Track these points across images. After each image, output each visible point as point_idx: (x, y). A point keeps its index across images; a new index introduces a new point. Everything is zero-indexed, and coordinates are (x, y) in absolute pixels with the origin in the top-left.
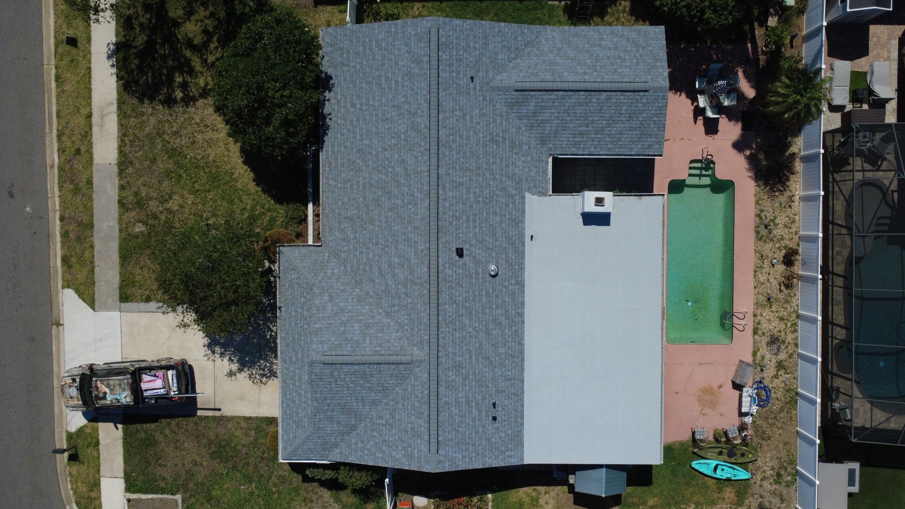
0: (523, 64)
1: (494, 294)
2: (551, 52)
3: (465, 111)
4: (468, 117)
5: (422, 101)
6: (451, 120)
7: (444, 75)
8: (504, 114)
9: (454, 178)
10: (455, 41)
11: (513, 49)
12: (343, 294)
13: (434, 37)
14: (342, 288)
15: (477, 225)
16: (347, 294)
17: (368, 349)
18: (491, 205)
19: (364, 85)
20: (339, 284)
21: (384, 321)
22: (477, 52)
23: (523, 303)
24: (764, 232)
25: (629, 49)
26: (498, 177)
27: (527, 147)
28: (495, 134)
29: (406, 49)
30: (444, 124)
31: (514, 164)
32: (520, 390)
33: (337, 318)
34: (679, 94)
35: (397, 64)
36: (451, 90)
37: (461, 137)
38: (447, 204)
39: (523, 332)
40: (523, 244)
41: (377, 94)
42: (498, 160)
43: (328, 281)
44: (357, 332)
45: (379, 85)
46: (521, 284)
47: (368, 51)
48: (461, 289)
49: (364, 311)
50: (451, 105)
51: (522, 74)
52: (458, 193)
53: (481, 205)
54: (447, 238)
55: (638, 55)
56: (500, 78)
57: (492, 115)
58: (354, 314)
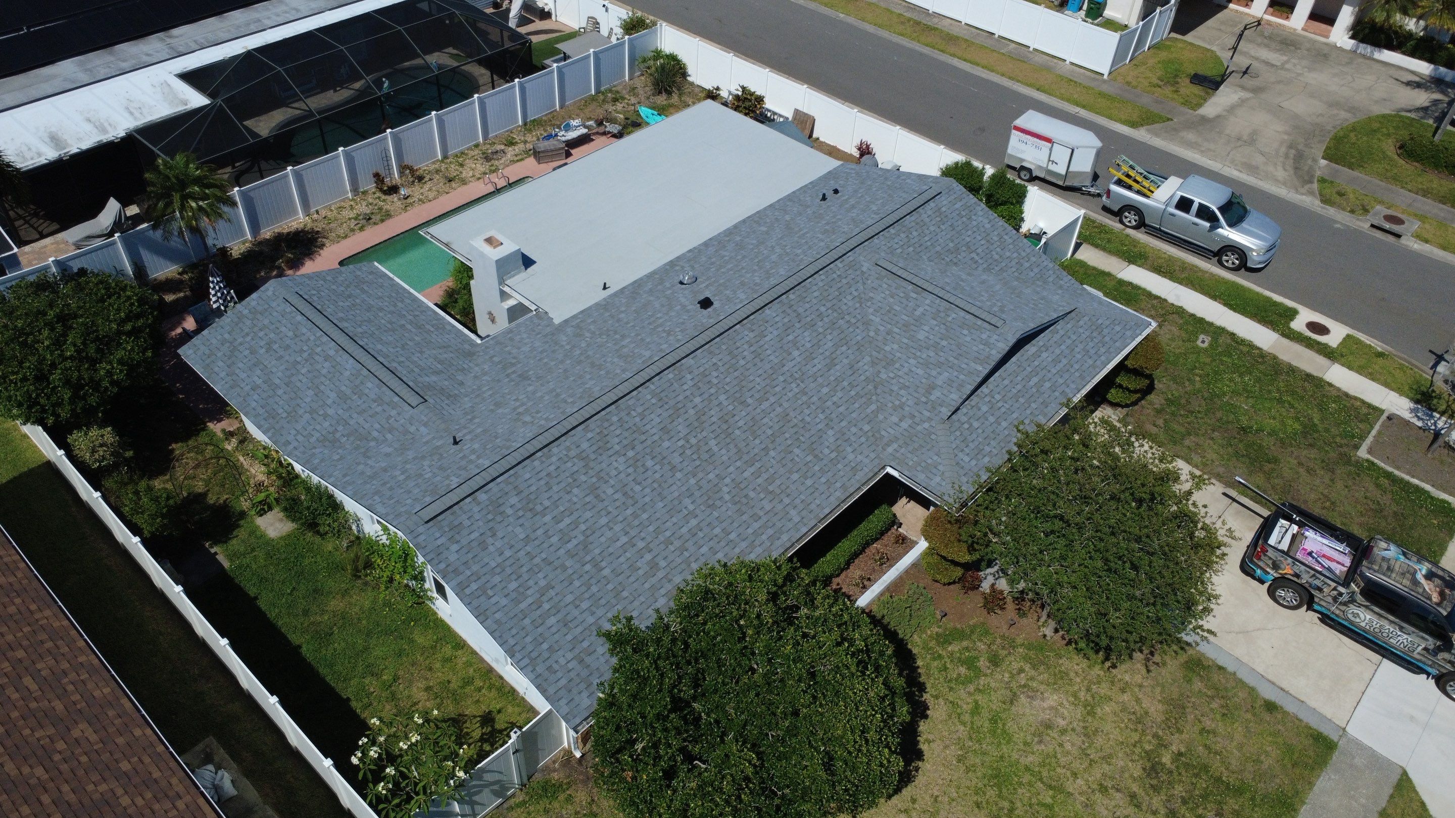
0: (376, 425)
1: (712, 266)
3: (515, 417)
4: (521, 410)
6: (545, 416)
9: (622, 364)
10: (417, 491)
11: (362, 450)
12: (907, 384)
13: (434, 508)
15: (652, 319)
17: (928, 302)
18: (612, 328)
22: (408, 466)
23: (690, 251)
24: (377, 218)
25: (247, 352)
26: (568, 347)
28: (513, 383)
29: (490, 541)
31: (533, 350)
32: (782, 201)
33: (942, 360)
35: (527, 540)
36: (501, 443)
37: (557, 396)
39: (720, 234)
40: (623, 288)
41: (603, 539)
42: (545, 360)
43: (916, 414)
44: (926, 328)
45: (585, 546)
46: (673, 262)
47: (546, 606)
48: (746, 280)
49: (895, 346)
50: (522, 430)
52: (636, 351)
53: (624, 332)
55: (248, 339)
57: (490, 400)
58: (914, 351)
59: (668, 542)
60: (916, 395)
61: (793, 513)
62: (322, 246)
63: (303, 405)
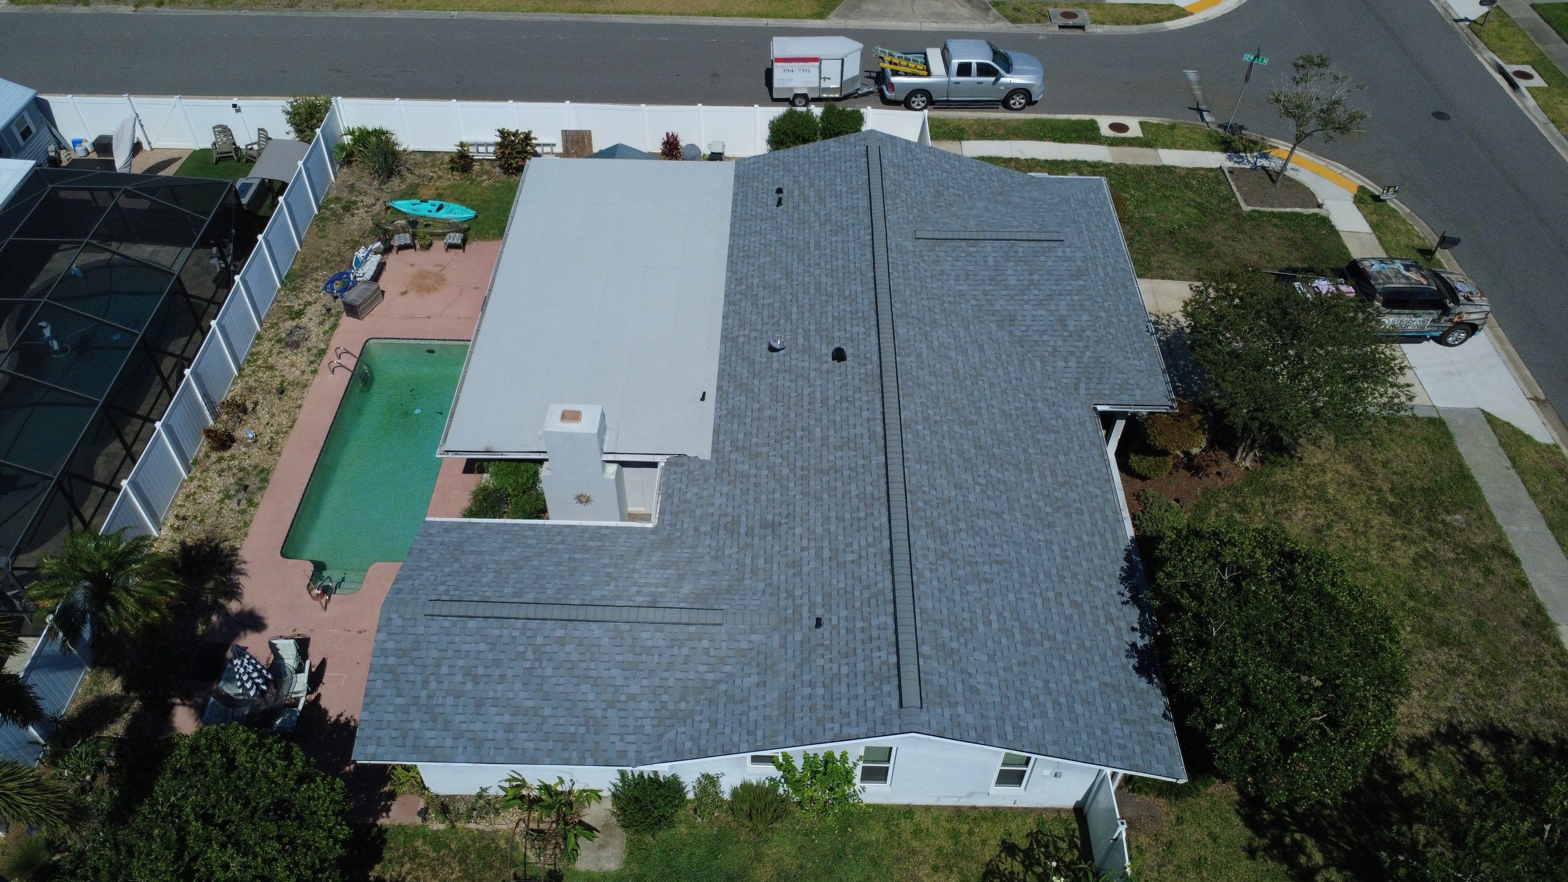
0: (701, 668)
1: (776, 319)
2: (632, 698)
3: (834, 564)
4: (826, 554)
5: (927, 574)
6: (863, 543)
7: (883, 618)
8: (748, 575)
9: (853, 453)
10: (860, 690)
11: (723, 700)
12: (1042, 329)
13: (911, 690)
14: (1045, 337)
15: (806, 399)
16: (1035, 328)
17: (989, 249)
18: (780, 429)
19: (1059, 637)
20: (1052, 343)
21: (966, 287)
22: (806, 677)
23: (725, 317)
24: (253, 482)
25: (450, 700)
26: (765, 472)
27: (702, 529)
28: (769, 538)
29: (973, 682)
30: (877, 534)
31: (730, 497)
32: (737, 226)
33: (1048, 292)
34: (343, 719)
35: (991, 658)
36: (866, 594)
37: (840, 519)
38: (865, 414)
39: (728, 286)
40: (719, 388)
41: (1028, 612)
42: (764, 498)
43: (1072, 349)
44: (1010, 272)
45: (1024, 627)
46: (727, 337)
47: (1062, 700)
48: (836, 314)
49: (1002, 302)
50: (864, 569)
51: (705, 643)
52: (845, 434)
53: (799, 426)
54: (863, 370)
55: (433, 685)
56: (754, 637)
57: (775, 567)
58: (1020, 298)
59: (1062, 578)
60: (1057, 334)
61: (1091, 488)
62: (234, 550)
63: (592, 705)
